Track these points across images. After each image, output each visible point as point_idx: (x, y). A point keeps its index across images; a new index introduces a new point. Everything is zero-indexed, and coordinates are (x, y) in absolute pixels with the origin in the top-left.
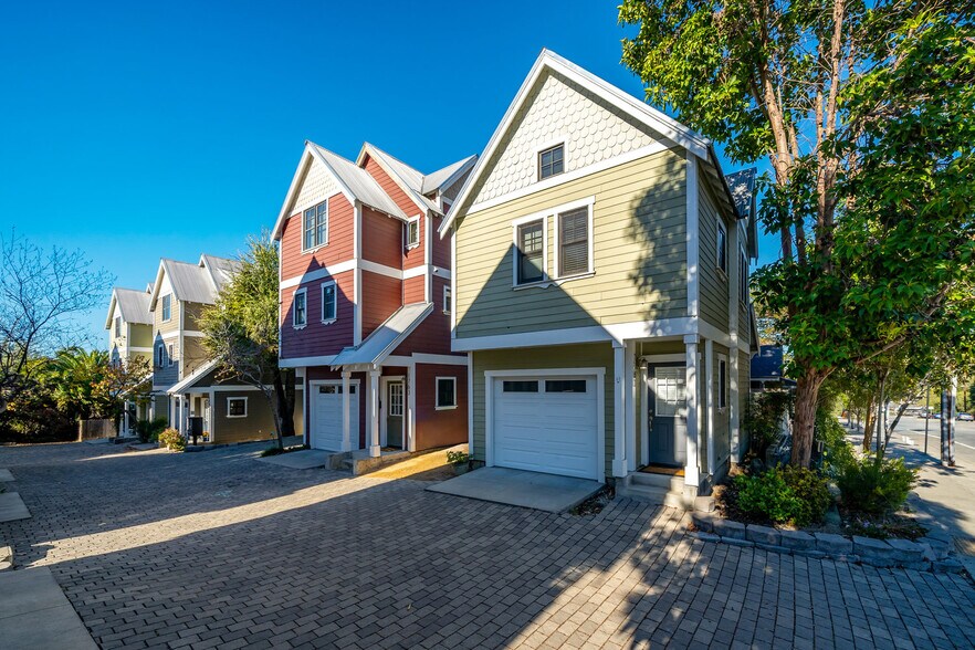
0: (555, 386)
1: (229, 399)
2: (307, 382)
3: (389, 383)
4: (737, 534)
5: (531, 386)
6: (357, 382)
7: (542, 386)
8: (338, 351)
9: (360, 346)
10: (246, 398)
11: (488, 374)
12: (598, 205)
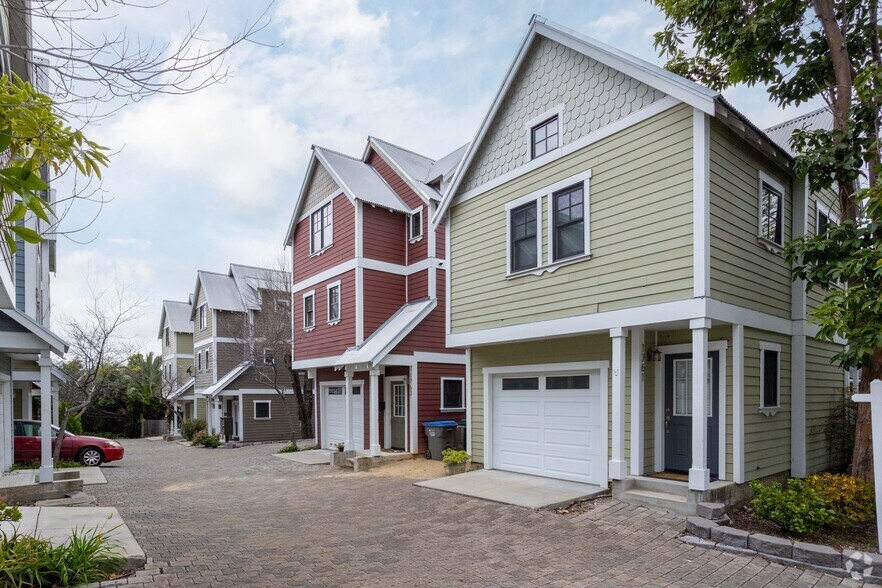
0: (555, 383)
1: (255, 402)
2: (318, 383)
3: (393, 383)
4: (738, 542)
5: (530, 384)
6: (360, 383)
7: (542, 383)
8: (341, 352)
9: (362, 346)
10: (269, 402)
11: (487, 371)
12: (596, 180)
